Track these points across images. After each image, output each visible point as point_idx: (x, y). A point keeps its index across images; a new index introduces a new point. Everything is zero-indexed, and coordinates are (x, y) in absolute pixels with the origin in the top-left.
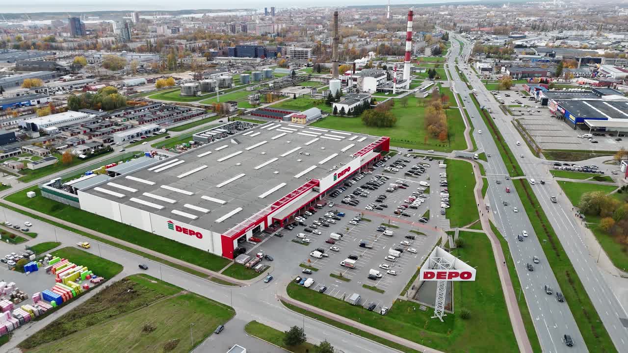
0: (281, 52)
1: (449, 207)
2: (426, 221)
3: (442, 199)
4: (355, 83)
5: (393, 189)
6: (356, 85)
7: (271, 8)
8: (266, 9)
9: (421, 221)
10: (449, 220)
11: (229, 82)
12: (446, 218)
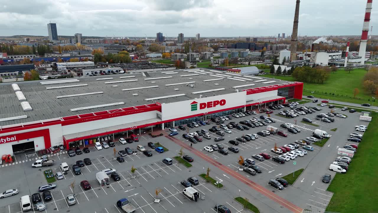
0: (267, 47)
1: (344, 171)
2: (281, 186)
3: (339, 158)
4: (309, 58)
5: (267, 132)
6: (309, 60)
7: (283, 34)
8: (279, 35)
9: (272, 184)
10: (331, 195)
11: (209, 56)
12: (329, 190)
